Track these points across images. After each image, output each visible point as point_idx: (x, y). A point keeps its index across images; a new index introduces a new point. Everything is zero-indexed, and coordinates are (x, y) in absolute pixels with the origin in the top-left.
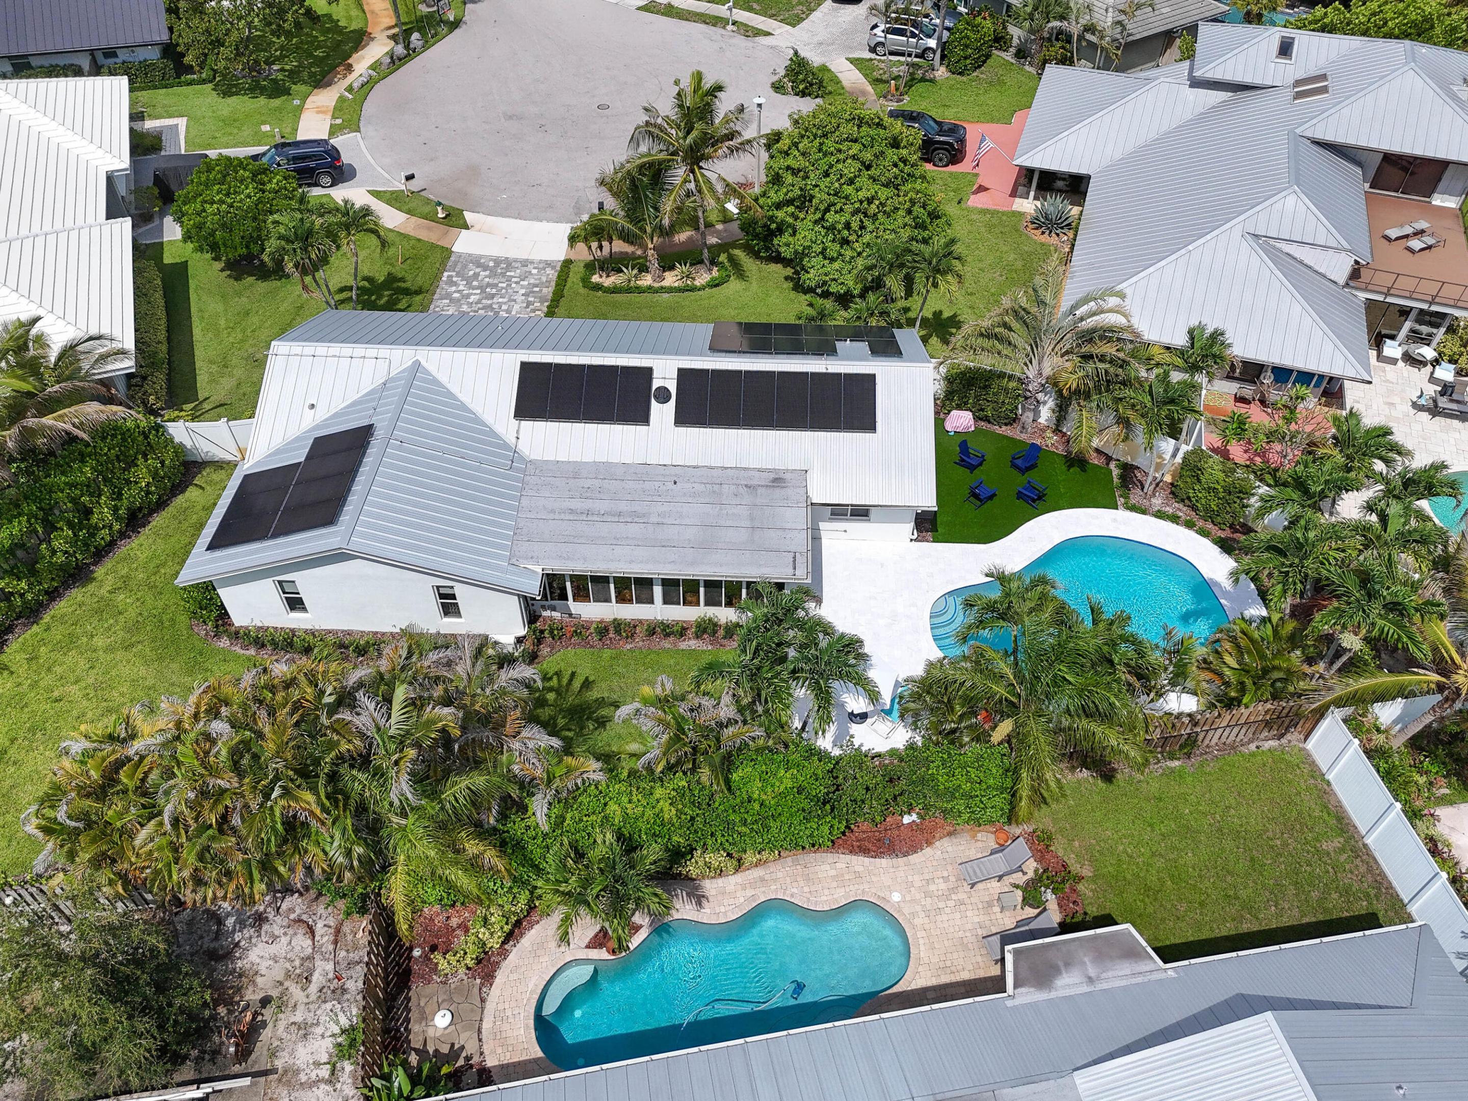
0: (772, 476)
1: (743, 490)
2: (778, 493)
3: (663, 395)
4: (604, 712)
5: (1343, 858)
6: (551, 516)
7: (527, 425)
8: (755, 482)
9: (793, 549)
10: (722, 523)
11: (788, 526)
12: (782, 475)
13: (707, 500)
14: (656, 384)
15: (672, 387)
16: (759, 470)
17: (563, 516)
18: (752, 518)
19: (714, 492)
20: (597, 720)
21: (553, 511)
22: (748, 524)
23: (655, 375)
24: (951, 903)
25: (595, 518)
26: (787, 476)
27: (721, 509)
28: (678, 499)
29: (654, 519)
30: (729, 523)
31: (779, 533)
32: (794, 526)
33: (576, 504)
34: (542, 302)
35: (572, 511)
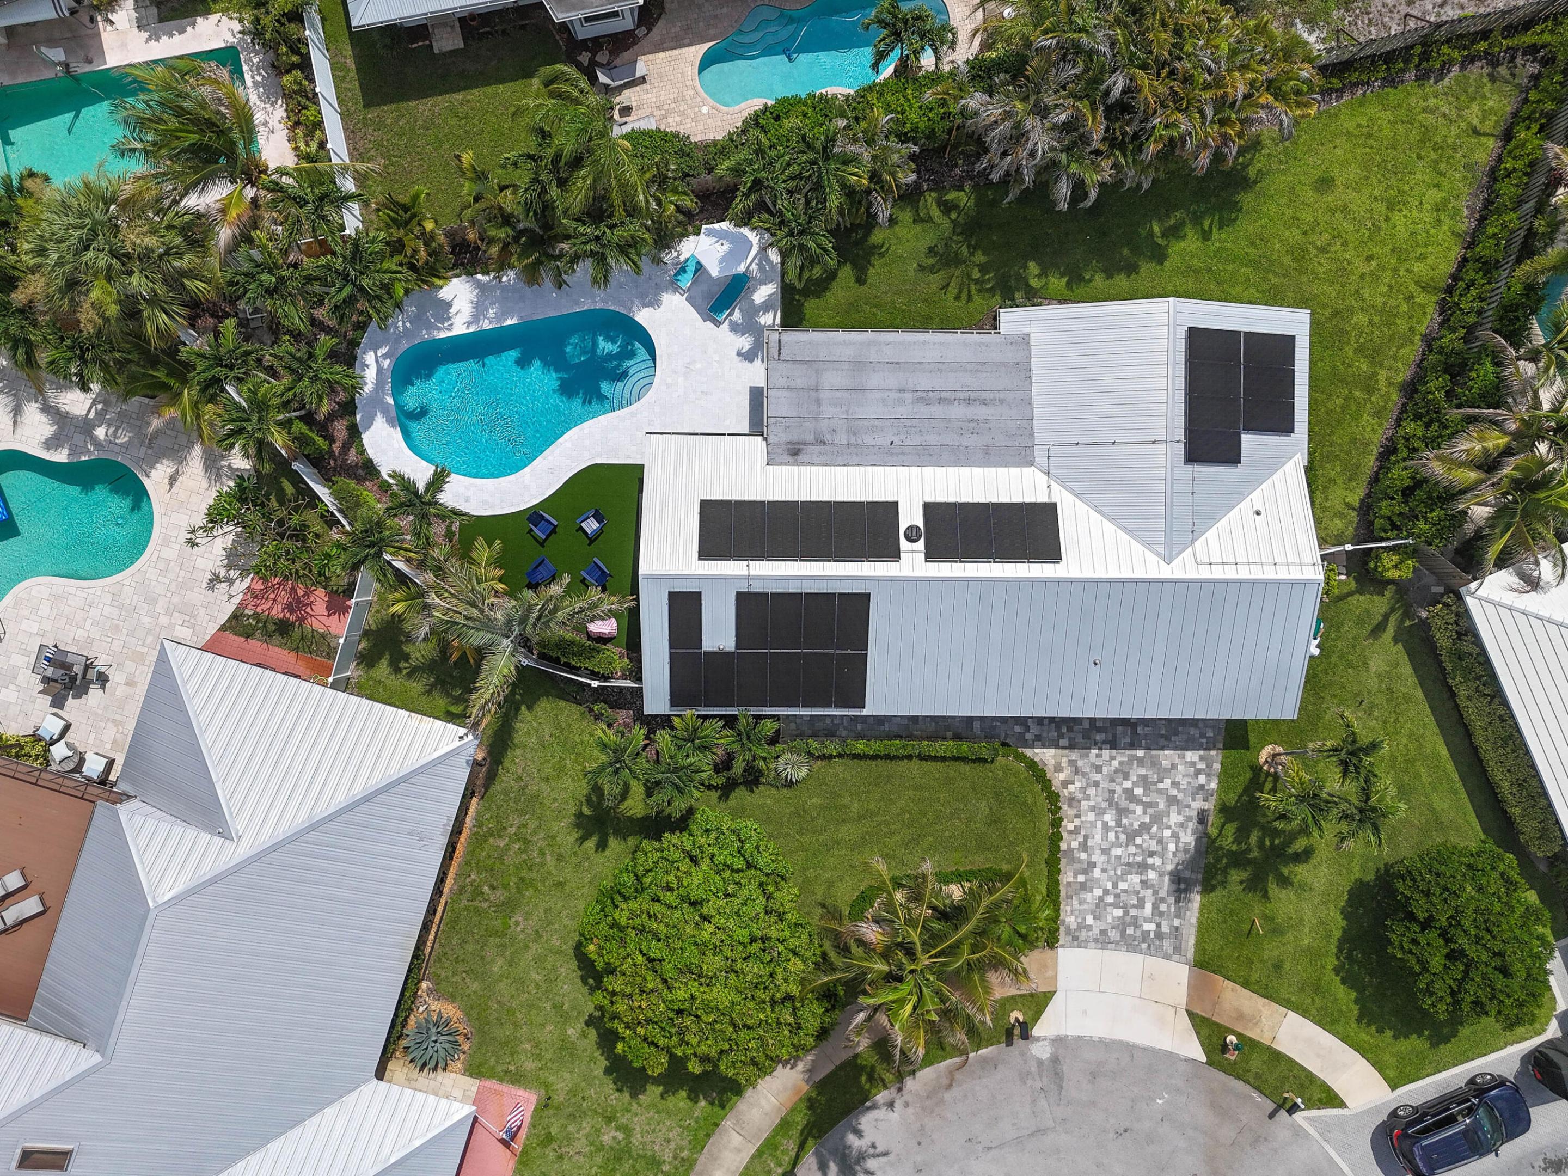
0: (801, 458)
1: (828, 438)
2: (794, 436)
3: (912, 534)
4: (931, 261)
5: (372, 152)
6: (1002, 395)
7: (1042, 498)
8: (817, 449)
9: (781, 366)
10: (846, 395)
11: (786, 393)
12: (791, 459)
13: (860, 423)
14: (920, 545)
15: (904, 544)
16: (813, 464)
17: (992, 396)
18: (818, 402)
19: (855, 434)
20: (936, 254)
21: (1002, 401)
22: (824, 395)
23: (923, 556)
24: (666, 107)
25: (962, 395)
26: (787, 458)
27: (847, 412)
28: (888, 423)
29: (908, 396)
30: (839, 394)
31: (793, 385)
32: (779, 393)
33: (981, 412)
34: (1070, 850)
35: (984, 403)
